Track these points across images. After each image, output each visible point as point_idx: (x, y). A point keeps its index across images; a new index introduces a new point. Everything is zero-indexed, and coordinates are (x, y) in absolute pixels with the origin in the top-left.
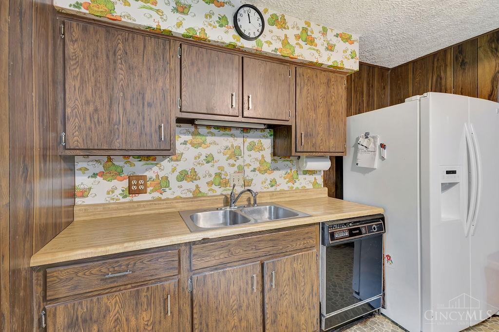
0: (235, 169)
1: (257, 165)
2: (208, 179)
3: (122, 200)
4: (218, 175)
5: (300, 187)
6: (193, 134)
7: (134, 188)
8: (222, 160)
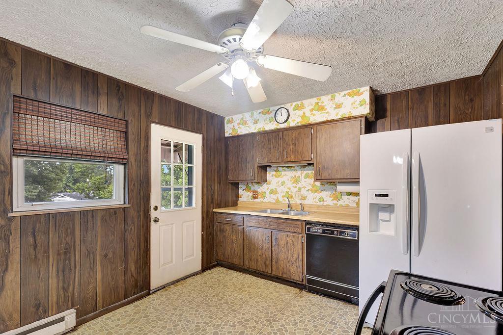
0: (297, 189)
1: (310, 187)
2: (283, 194)
3: (251, 201)
4: (287, 192)
5: (343, 204)
6: (276, 171)
7: (254, 196)
8: (290, 184)
